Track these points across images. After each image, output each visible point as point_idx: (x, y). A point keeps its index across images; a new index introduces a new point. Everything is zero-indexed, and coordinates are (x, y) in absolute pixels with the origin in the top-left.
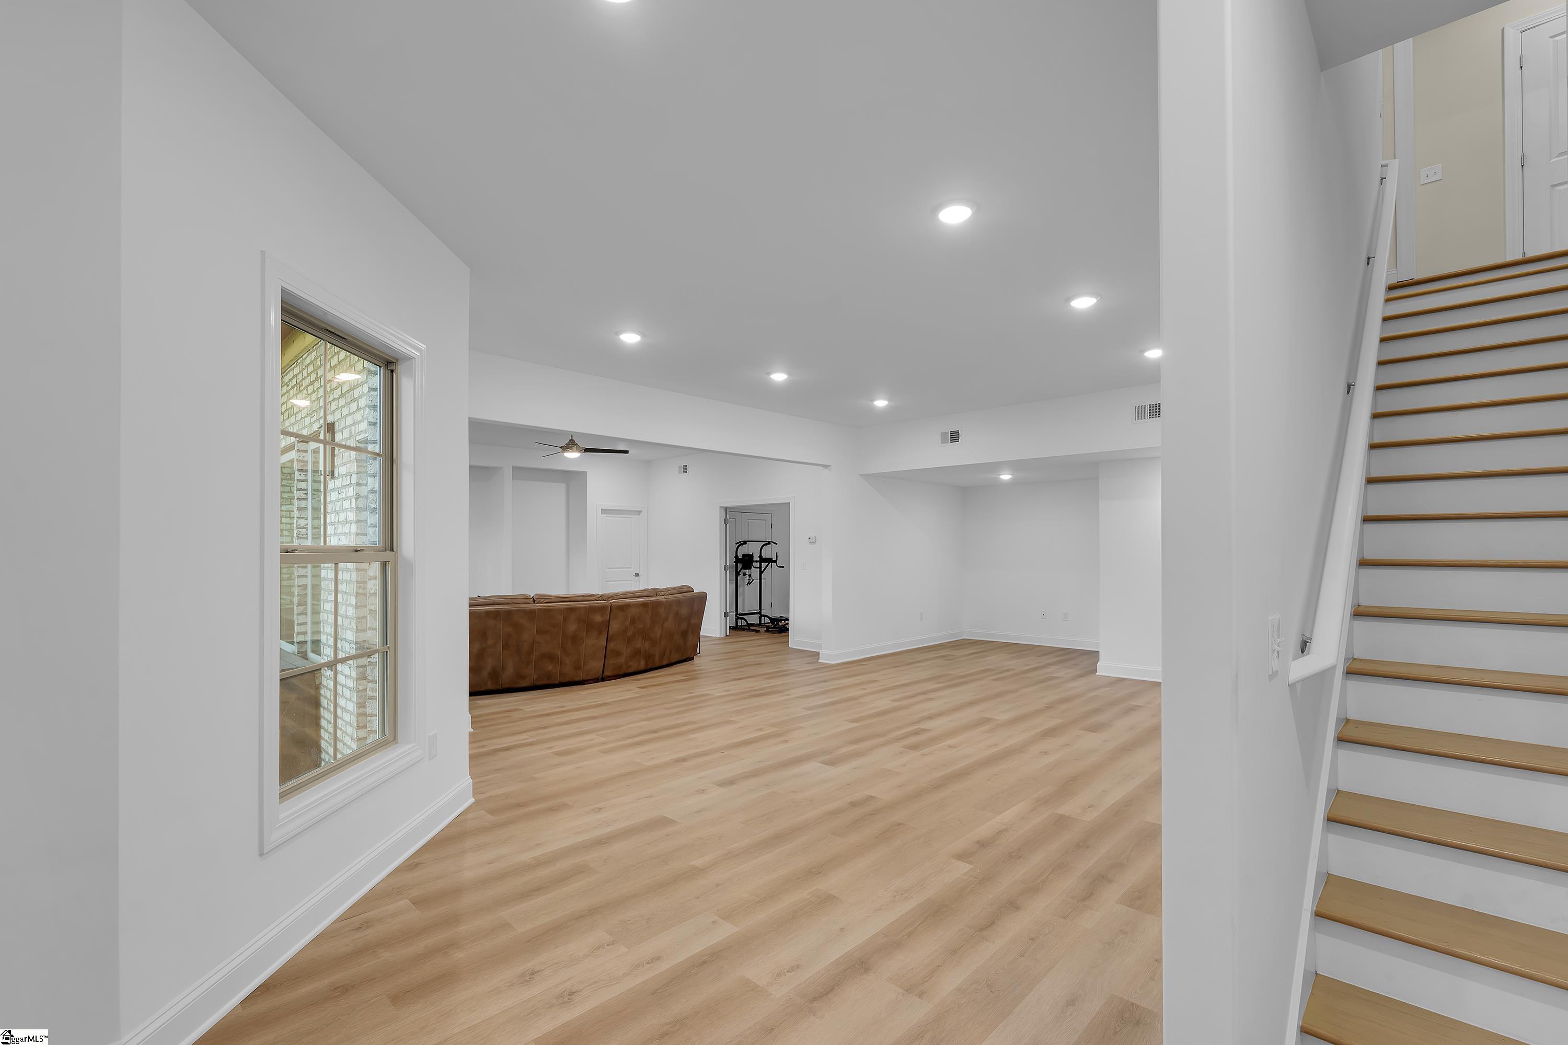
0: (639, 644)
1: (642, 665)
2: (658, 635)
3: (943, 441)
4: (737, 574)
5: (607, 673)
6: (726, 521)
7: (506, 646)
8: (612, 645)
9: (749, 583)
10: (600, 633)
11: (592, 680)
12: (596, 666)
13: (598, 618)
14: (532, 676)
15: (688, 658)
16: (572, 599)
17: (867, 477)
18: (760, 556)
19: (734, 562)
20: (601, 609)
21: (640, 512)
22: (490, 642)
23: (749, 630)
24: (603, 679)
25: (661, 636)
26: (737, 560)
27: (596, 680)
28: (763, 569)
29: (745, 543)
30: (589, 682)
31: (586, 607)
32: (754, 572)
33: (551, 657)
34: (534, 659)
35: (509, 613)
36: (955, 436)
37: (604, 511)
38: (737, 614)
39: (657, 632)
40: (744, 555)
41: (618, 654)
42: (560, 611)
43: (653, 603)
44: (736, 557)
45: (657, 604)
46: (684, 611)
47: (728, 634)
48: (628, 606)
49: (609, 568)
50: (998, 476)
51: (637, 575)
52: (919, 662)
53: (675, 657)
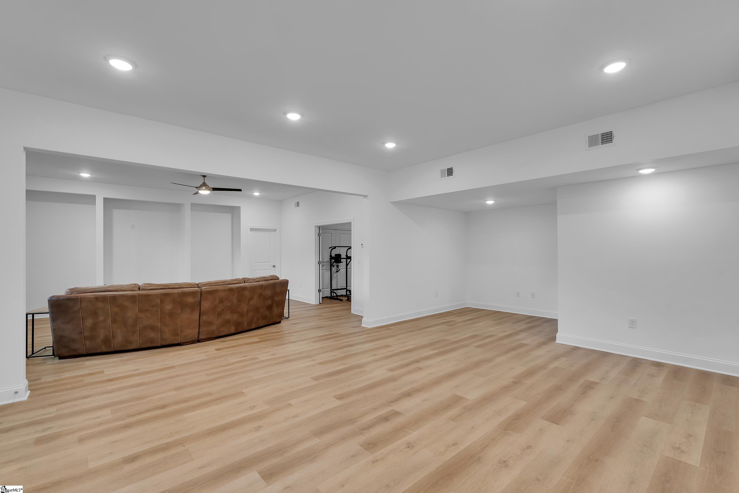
0: (228, 316)
1: (233, 330)
2: (245, 309)
3: (442, 176)
4: (331, 265)
5: (202, 337)
6: (319, 235)
7: (114, 321)
8: (204, 318)
9: (337, 272)
10: (193, 310)
11: (189, 342)
12: (192, 333)
13: (190, 300)
14: (137, 340)
15: (275, 323)
16: (170, 287)
17: (395, 203)
18: (347, 255)
19: (330, 259)
20: (193, 294)
21: (275, 230)
22: (101, 318)
23: (337, 299)
24: (199, 341)
25: (248, 311)
26: (331, 258)
27: (193, 342)
28: (348, 263)
29: (335, 247)
30: (186, 344)
31: (179, 293)
32: (342, 265)
33: (153, 328)
34: (138, 330)
35: (114, 298)
36: (450, 172)
37: (252, 230)
38: (331, 289)
39: (244, 308)
40: (336, 255)
41: (210, 323)
42: (157, 296)
43: (237, 288)
44: (331, 256)
45: (243, 289)
46: (268, 293)
47: (321, 302)
48: (216, 291)
49: (256, 263)
50: (485, 202)
51: (274, 266)
52: (429, 327)
53: (261, 323)
